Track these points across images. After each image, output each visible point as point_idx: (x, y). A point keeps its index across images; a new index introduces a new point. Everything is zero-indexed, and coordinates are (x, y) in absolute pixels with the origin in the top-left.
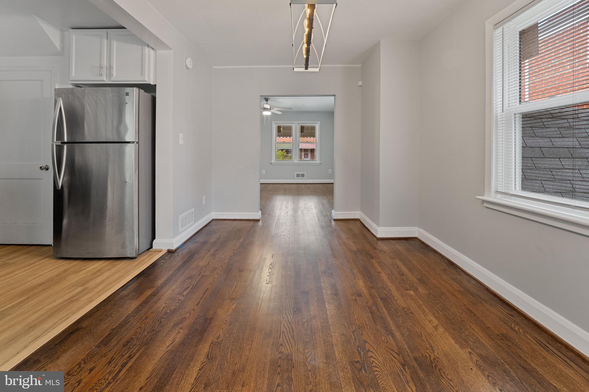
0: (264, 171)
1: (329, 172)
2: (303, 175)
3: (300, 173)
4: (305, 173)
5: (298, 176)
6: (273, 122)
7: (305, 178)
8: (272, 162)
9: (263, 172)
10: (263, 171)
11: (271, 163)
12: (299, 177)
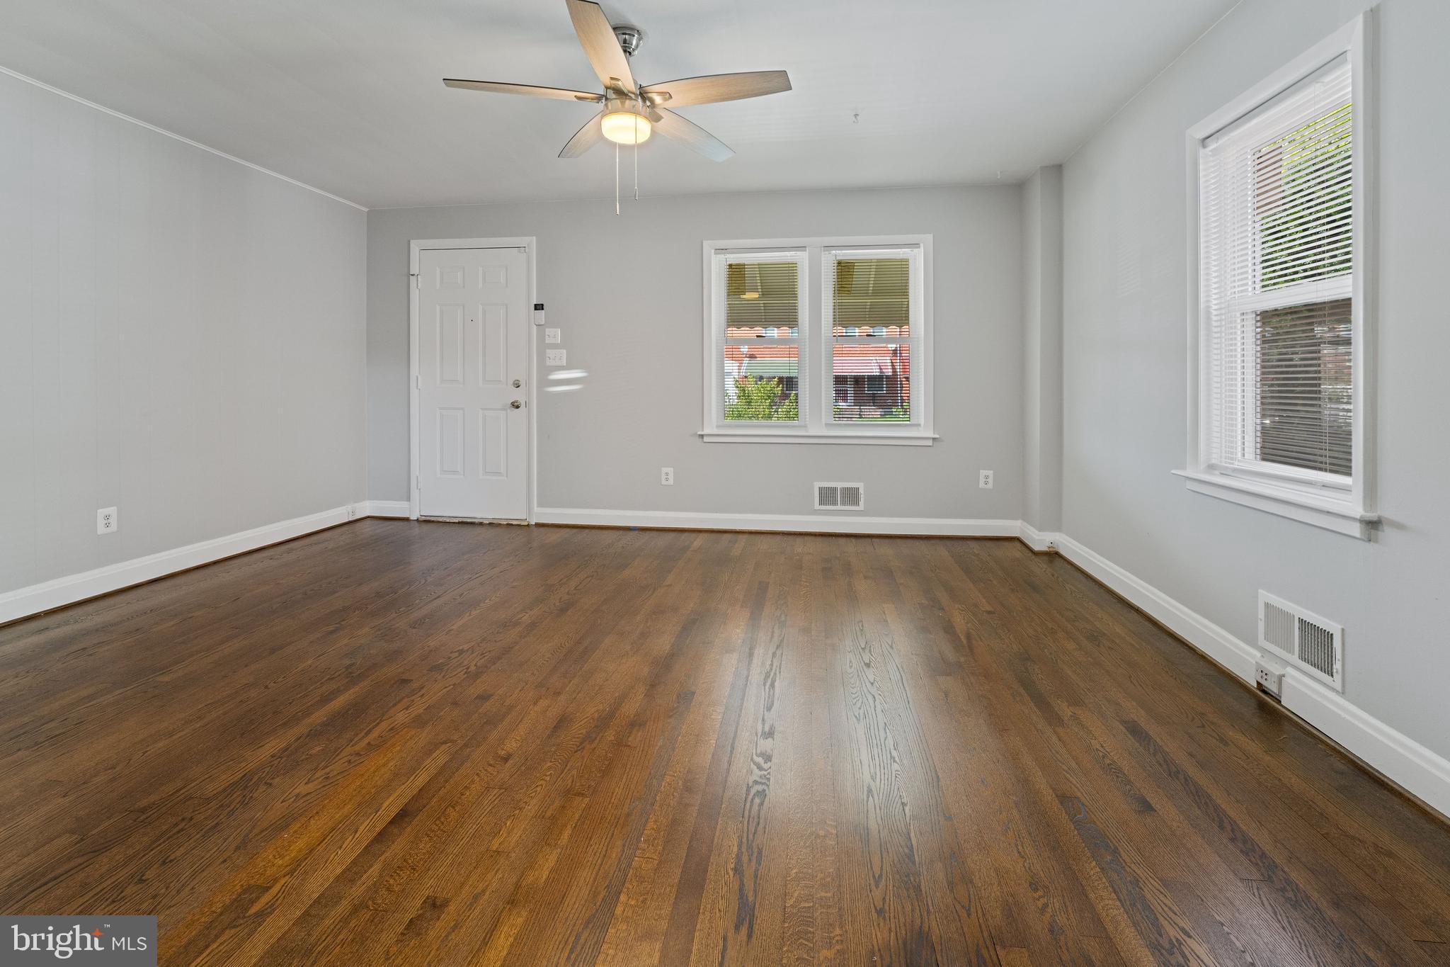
0: (670, 470)
1: (982, 485)
2: (851, 496)
3: (839, 485)
4: (861, 486)
5: (828, 496)
6: (706, 243)
7: (861, 507)
8: (706, 432)
9: (667, 474)
10: (664, 470)
11: (702, 436)
12: (835, 503)
